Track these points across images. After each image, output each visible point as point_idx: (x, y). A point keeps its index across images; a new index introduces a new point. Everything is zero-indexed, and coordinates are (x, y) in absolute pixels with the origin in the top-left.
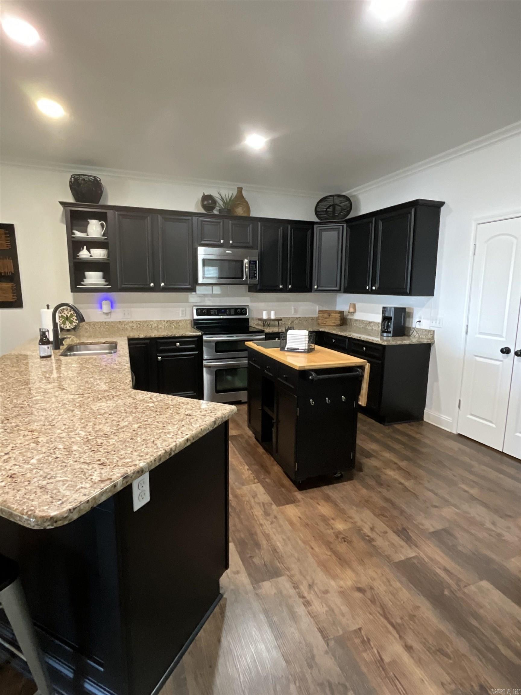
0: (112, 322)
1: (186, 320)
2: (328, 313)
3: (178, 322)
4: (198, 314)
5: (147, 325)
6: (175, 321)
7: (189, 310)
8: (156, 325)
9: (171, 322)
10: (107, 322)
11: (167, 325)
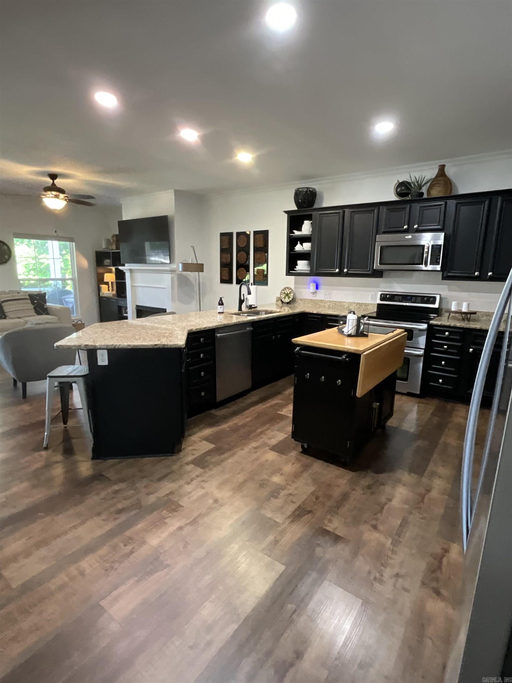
0: (316, 300)
4: (381, 299)
5: (341, 305)
8: (347, 306)
9: (361, 304)
10: (313, 300)
11: (356, 307)
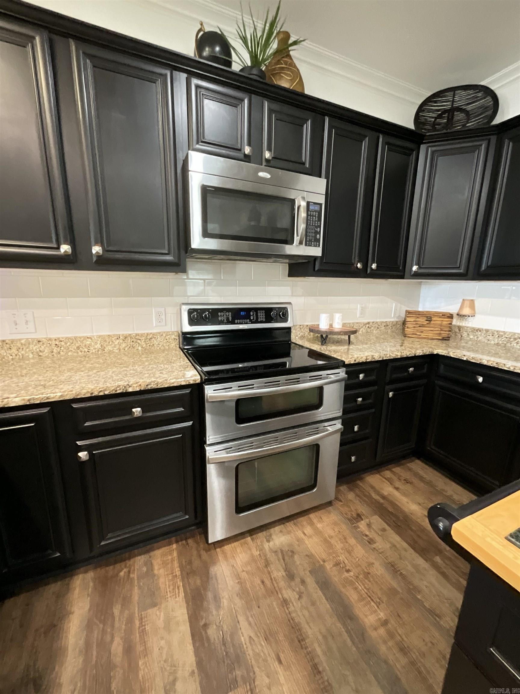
1: (167, 334)
2: (427, 317)
3: (150, 338)
4: (192, 322)
5: (78, 348)
6: (142, 335)
7: (171, 311)
8: (98, 346)
9: (136, 338)
11: (124, 345)
